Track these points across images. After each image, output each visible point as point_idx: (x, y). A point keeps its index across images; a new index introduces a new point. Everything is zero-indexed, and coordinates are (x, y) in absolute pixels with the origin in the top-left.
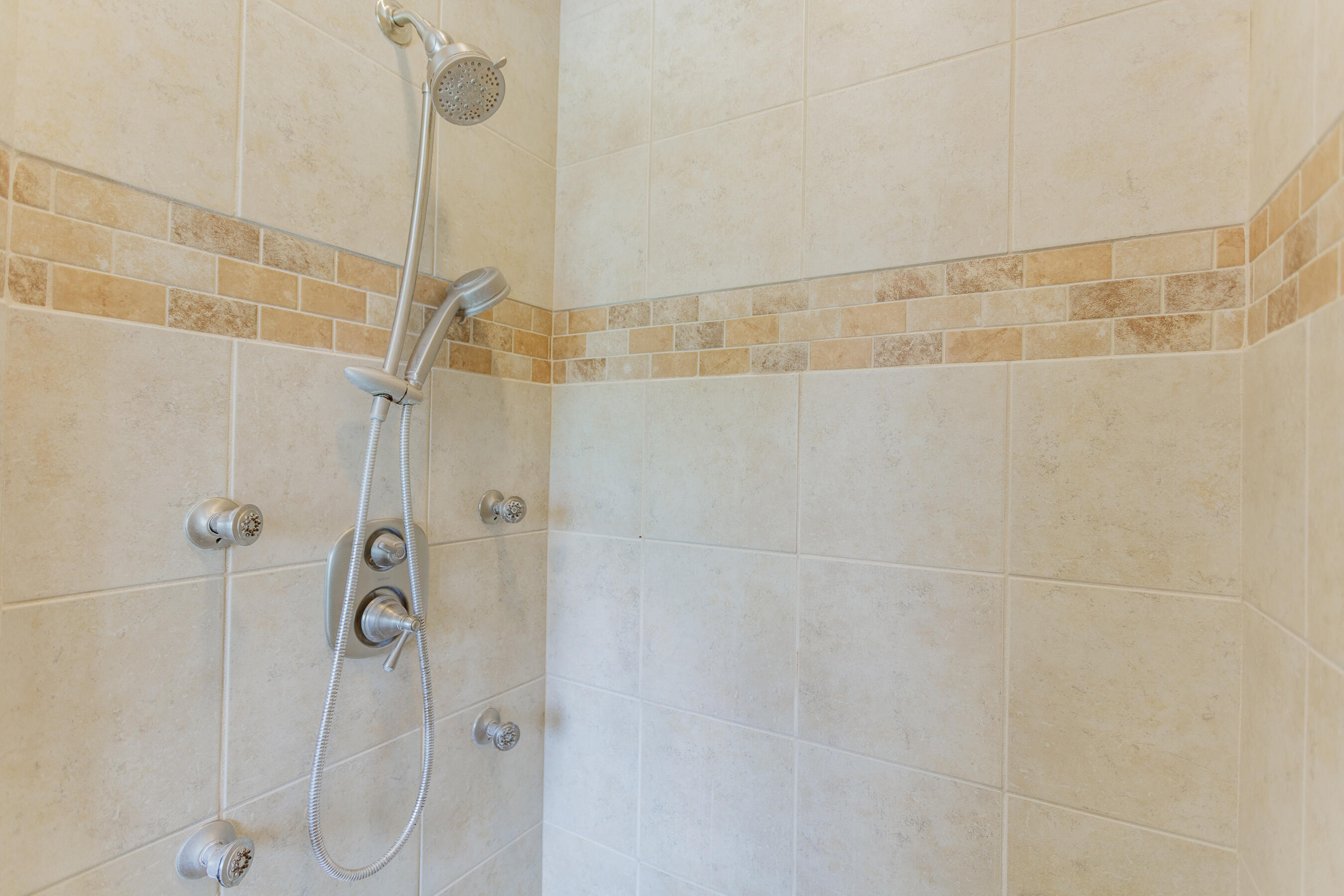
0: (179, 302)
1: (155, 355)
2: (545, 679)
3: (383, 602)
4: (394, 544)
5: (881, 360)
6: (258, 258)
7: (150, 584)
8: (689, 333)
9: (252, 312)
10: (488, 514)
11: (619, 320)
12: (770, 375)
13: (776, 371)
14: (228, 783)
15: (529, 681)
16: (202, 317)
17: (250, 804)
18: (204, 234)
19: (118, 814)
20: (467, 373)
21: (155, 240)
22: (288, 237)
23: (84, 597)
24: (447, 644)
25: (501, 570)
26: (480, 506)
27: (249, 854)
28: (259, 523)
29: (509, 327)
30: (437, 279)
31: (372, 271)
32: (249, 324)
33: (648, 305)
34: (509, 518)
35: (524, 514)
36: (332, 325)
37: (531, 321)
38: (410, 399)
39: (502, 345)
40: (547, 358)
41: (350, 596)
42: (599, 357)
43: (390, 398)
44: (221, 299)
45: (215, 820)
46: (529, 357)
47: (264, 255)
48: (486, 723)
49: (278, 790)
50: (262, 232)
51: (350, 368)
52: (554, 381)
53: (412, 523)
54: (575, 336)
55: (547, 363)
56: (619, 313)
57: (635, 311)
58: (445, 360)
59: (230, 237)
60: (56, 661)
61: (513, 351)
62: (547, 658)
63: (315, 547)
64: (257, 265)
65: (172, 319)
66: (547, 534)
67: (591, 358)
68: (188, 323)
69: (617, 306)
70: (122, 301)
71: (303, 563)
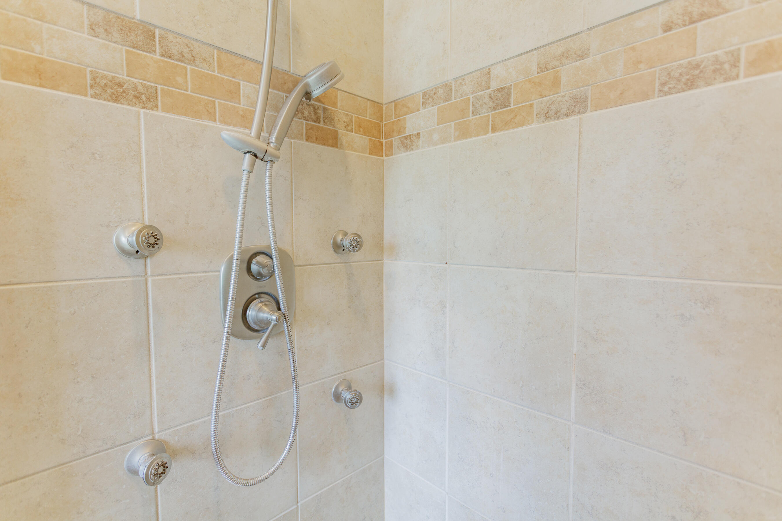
0: (97, 80)
1: (81, 118)
2: (383, 363)
3: (261, 302)
4: (265, 262)
5: (666, 89)
6: (155, 51)
7: (91, 279)
8: (482, 101)
9: (153, 91)
10: (338, 247)
11: (429, 101)
12: (553, 122)
13: (558, 118)
14: (158, 416)
15: (372, 363)
16: (115, 92)
17: (175, 430)
18: (112, 30)
19: (80, 430)
20: (319, 146)
21: (75, 33)
22: (177, 36)
23: (43, 285)
24: (311, 335)
25: (349, 287)
26: (332, 241)
27: (166, 465)
28: (158, 239)
29: (350, 114)
30: (294, 75)
31: (243, 66)
32: (152, 100)
33: (450, 84)
34: (351, 248)
35: (361, 246)
36: (215, 104)
37: (367, 111)
38: (270, 156)
39: (345, 127)
40: (380, 139)
41: (233, 295)
42: (415, 133)
43: (256, 156)
44: (129, 80)
45: (150, 439)
46: (367, 137)
47: (160, 49)
48: (340, 389)
49: (194, 423)
50: (157, 32)
51: (224, 132)
52: (385, 155)
53: (276, 247)
54: (399, 119)
55: (380, 142)
56: (429, 96)
57: (441, 91)
58: (302, 135)
59: (133, 34)
60: (27, 327)
61: (354, 132)
62: (385, 349)
63: (211, 262)
64: (155, 56)
65: (92, 92)
66: (383, 263)
67: (410, 134)
68: (105, 96)
69: (428, 91)
70: (54, 77)
71: (203, 272)
